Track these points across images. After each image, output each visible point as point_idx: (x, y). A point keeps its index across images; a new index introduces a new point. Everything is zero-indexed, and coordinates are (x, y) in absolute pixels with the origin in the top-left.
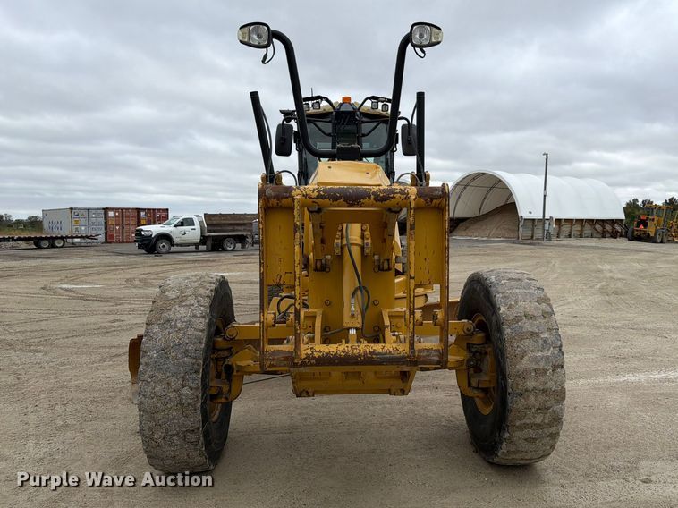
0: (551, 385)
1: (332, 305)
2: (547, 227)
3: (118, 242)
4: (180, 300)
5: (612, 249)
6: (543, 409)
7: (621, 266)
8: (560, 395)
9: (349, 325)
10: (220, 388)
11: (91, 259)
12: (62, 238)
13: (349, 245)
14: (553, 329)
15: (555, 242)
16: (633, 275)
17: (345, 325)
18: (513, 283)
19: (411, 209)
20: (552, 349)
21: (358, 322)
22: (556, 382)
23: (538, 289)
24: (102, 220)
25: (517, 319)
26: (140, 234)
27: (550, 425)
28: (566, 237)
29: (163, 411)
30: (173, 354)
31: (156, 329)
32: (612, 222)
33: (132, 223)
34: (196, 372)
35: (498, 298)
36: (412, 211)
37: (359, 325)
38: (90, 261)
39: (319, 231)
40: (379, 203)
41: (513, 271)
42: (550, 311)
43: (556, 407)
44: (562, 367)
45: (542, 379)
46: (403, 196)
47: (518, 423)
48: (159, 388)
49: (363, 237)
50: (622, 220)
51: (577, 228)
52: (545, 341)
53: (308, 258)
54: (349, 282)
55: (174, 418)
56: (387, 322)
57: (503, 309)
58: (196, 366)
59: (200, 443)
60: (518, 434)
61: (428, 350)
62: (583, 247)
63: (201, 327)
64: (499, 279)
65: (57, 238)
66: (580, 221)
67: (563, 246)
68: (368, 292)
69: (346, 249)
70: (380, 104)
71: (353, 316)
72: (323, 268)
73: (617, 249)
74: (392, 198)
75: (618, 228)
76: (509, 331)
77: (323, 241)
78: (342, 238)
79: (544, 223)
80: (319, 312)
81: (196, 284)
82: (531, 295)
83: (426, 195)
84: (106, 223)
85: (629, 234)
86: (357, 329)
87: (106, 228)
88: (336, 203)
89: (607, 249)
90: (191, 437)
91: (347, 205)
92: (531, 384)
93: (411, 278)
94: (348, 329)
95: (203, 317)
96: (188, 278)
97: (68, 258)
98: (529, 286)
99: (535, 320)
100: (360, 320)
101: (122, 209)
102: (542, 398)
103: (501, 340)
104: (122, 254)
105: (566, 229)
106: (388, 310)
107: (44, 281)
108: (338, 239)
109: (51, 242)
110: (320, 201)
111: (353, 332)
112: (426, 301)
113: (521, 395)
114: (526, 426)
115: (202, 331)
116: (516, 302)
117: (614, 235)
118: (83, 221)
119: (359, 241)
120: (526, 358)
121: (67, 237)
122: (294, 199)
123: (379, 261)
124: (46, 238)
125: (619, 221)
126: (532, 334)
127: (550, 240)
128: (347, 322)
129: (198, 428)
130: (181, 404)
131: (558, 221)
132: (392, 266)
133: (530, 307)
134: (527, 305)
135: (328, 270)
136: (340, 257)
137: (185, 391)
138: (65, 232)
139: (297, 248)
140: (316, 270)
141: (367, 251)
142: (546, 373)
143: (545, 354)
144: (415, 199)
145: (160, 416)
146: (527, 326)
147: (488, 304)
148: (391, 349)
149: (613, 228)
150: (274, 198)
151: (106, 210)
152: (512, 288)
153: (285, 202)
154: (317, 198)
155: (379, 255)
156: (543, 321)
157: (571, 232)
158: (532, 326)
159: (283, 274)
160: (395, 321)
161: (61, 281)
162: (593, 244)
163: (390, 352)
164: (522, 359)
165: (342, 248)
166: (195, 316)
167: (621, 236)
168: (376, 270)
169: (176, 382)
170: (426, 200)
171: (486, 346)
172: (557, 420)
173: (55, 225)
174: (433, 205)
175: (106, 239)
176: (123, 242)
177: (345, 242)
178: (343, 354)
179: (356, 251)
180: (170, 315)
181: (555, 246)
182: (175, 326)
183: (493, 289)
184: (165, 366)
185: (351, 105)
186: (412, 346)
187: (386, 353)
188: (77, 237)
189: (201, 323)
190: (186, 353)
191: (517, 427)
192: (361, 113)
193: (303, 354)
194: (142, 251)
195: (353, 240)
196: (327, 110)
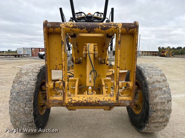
0: (167, 108)
1: (83, 76)
2: (139, 53)
3: (35, 56)
4: (26, 74)
5: (156, 59)
6: (163, 117)
7: (159, 63)
8: (169, 111)
9: (89, 85)
10: (44, 103)
11: (27, 60)
12: (21, 55)
13: (89, 53)
14: (167, 86)
15: (141, 57)
16: (163, 65)
17: (87, 85)
18: (151, 69)
19: (119, 33)
20: (167, 94)
21: (92, 84)
22: (168, 107)
23: (160, 71)
24: (31, 51)
25: (153, 83)
26: (39, 54)
27: (165, 122)
28: (144, 56)
29: (18, 115)
30: (21, 94)
31: (16, 85)
32: (155, 52)
33: (38, 51)
34: (31, 101)
35: (145, 74)
36: (120, 35)
37: (93, 85)
38: (27, 61)
39: (76, 46)
40: (103, 31)
41: (149, 64)
42: (166, 79)
43: (168, 116)
44: (171, 101)
45: (163, 106)
46: (115, 27)
47: (152, 121)
48: (16, 107)
49: (94, 51)
50: (158, 52)
51: (147, 53)
52: (165, 91)
53: (73, 59)
54: (89, 68)
55: (23, 118)
56: (104, 84)
57: (148, 79)
58: (30, 99)
59: (34, 126)
60: (152, 125)
61: (124, 100)
62: (148, 58)
63: (33, 84)
64: (145, 67)
65: (20, 55)
66: (148, 52)
67: (143, 58)
68: (96, 72)
69: (88, 55)
70: (99, 15)
71: (90, 82)
72: (79, 63)
73: (157, 59)
74: (110, 28)
75: (157, 53)
76: (150, 87)
77: (78, 52)
78: (86, 51)
79: (139, 52)
80: (77, 79)
81: (33, 68)
82: (158, 73)
83: (127, 27)
84: (32, 51)
85: (160, 55)
86: (92, 87)
87: (32, 53)
88: (82, 31)
89: (155, 58)
90: (30, 124)
91: (87, 31)
92: (159, 107)
93: (118, 67)
94: (88, 87)
95: (34, 80)
96: (31, 66)
97: (22, 60)
98: (156, 70)
99: (160, 83)
100: (93, 83)
101: (35, 48)
102: (163, 113)
103: (147, 90)
104: (35, 59)
105: (144, 53)
106: (104, 78)
107: (13, 65)
108: (84, 51)
109: (19, 56)
110: (74, 29)
111: (90, 88)
112: (113, 73)
113: (155, 111)
114: (156, 122)
115: (33, 86)
116: (153, 76)
117: (156, 55)
118: (26, 51)
119: (93, 52)
120: (157, 98)
121: (22, 55)
122: (61, 28)
123: (101, 60)
124: (17, 55)
125: (157, 52)
126: (160, 89)
127: (140, 56)
128: (88, 84)
129: (33, 121)
130: (25, 113)
131: (142, 52)
132: (105, 62)
133: (158, 78)
134: (157, 77)
135: (81, 63)
136: (86, 58)
137: (26, 108)
138: (22, 53)
139: (63, 52)
140: (76, 63)
141: (96, 56)
142: (165, 103)
143: (165, 96)
144: (121, 28)
145: (17, 117)
146: (158, 85)
147: (141, 76)
148: (107, 100)
149: (156, 53)
150: (51, 28)
151: (32, 48)
152: (150, 70)
153: (57, 29)
154: (73, 27)
155: (101, 57)
156: (163, 83)
157: (145, 54)
158: (159, 85)
159: (58, 65)
160: (106, 83)
161: (18, 65)
162: (151, 57)
163: (107, 101)
164: (156, 98)
165: (86, 55)
166: (31, 80)
167: (157, 55)
168: (99, 63)
169: (23, 105)
170: (126, 29)
171: (138, 90)
172: (167, 120)
173: (20, 52)
174: (129, 32)
175: (32, 55)
176: (36, 56)
177: (87, 52)
178: (85, 102)
179: (92, 56)
180: (22, 79)
181: (141, 58)
182: (23, 83)
183: (143, 71)
184: (19, 99)
185: (91, 15)
186: (117, 99)
187: (105, 102)
188: (25, 55)
189: (33, 83)
190: (27, 94)
191: (152, 123)
192: (94, 17)
193: (67, 102)
194: (40, 58)
195: (90, 51)
196: (84, 16)
